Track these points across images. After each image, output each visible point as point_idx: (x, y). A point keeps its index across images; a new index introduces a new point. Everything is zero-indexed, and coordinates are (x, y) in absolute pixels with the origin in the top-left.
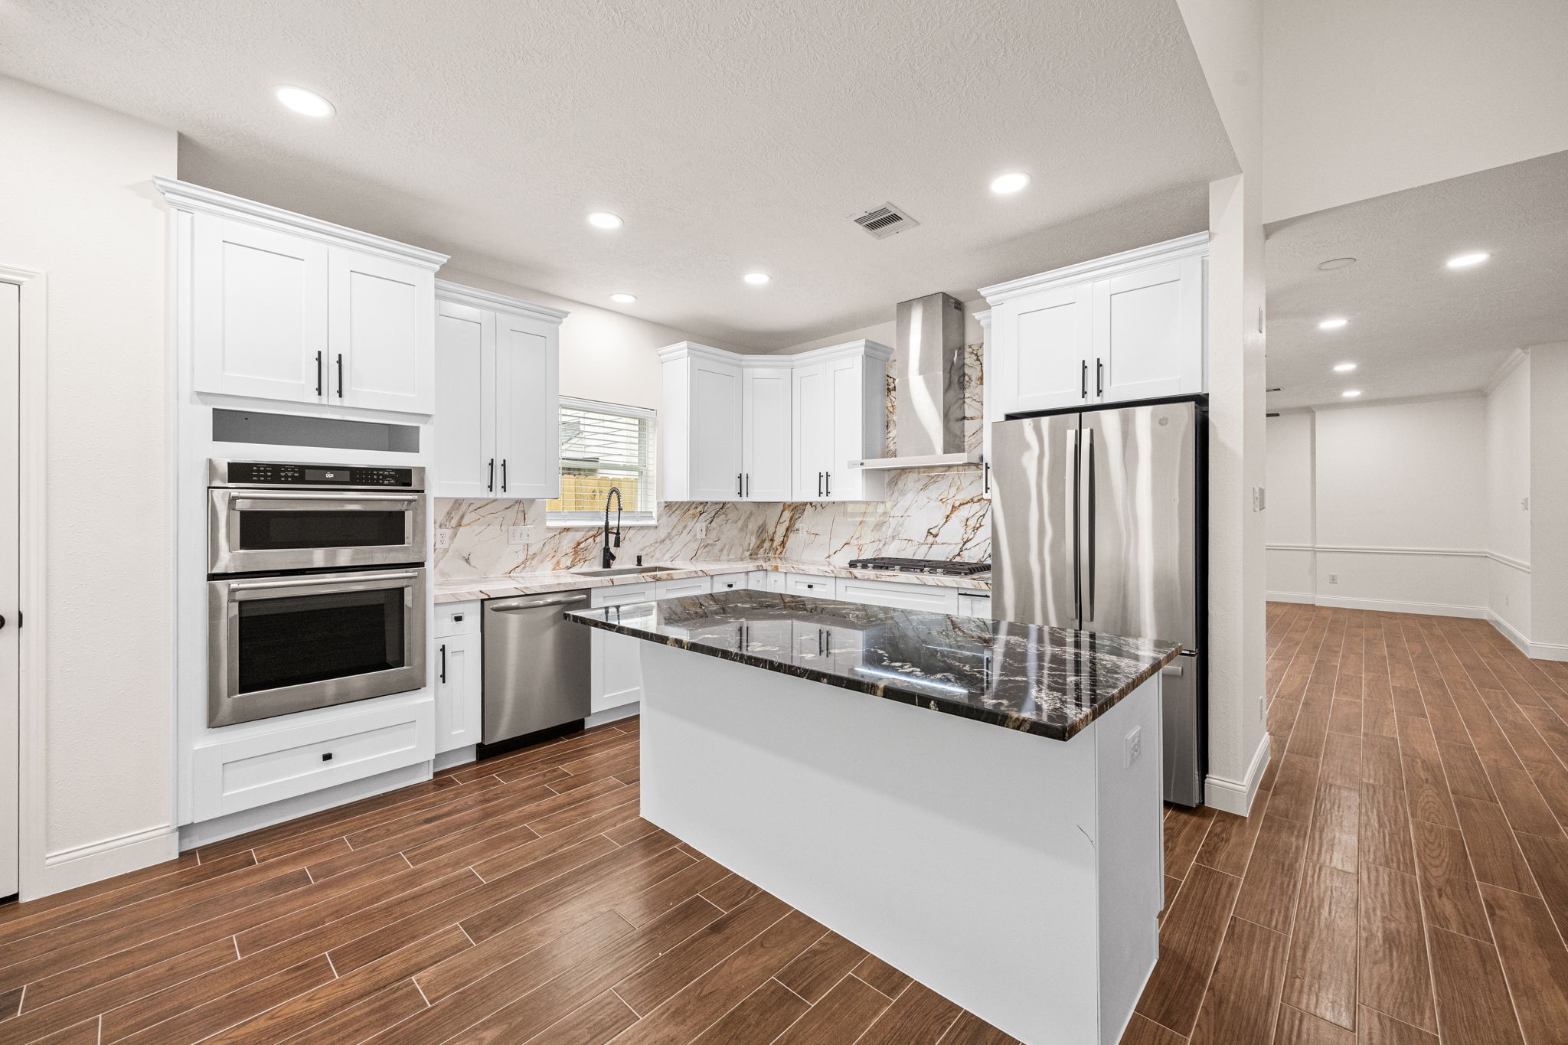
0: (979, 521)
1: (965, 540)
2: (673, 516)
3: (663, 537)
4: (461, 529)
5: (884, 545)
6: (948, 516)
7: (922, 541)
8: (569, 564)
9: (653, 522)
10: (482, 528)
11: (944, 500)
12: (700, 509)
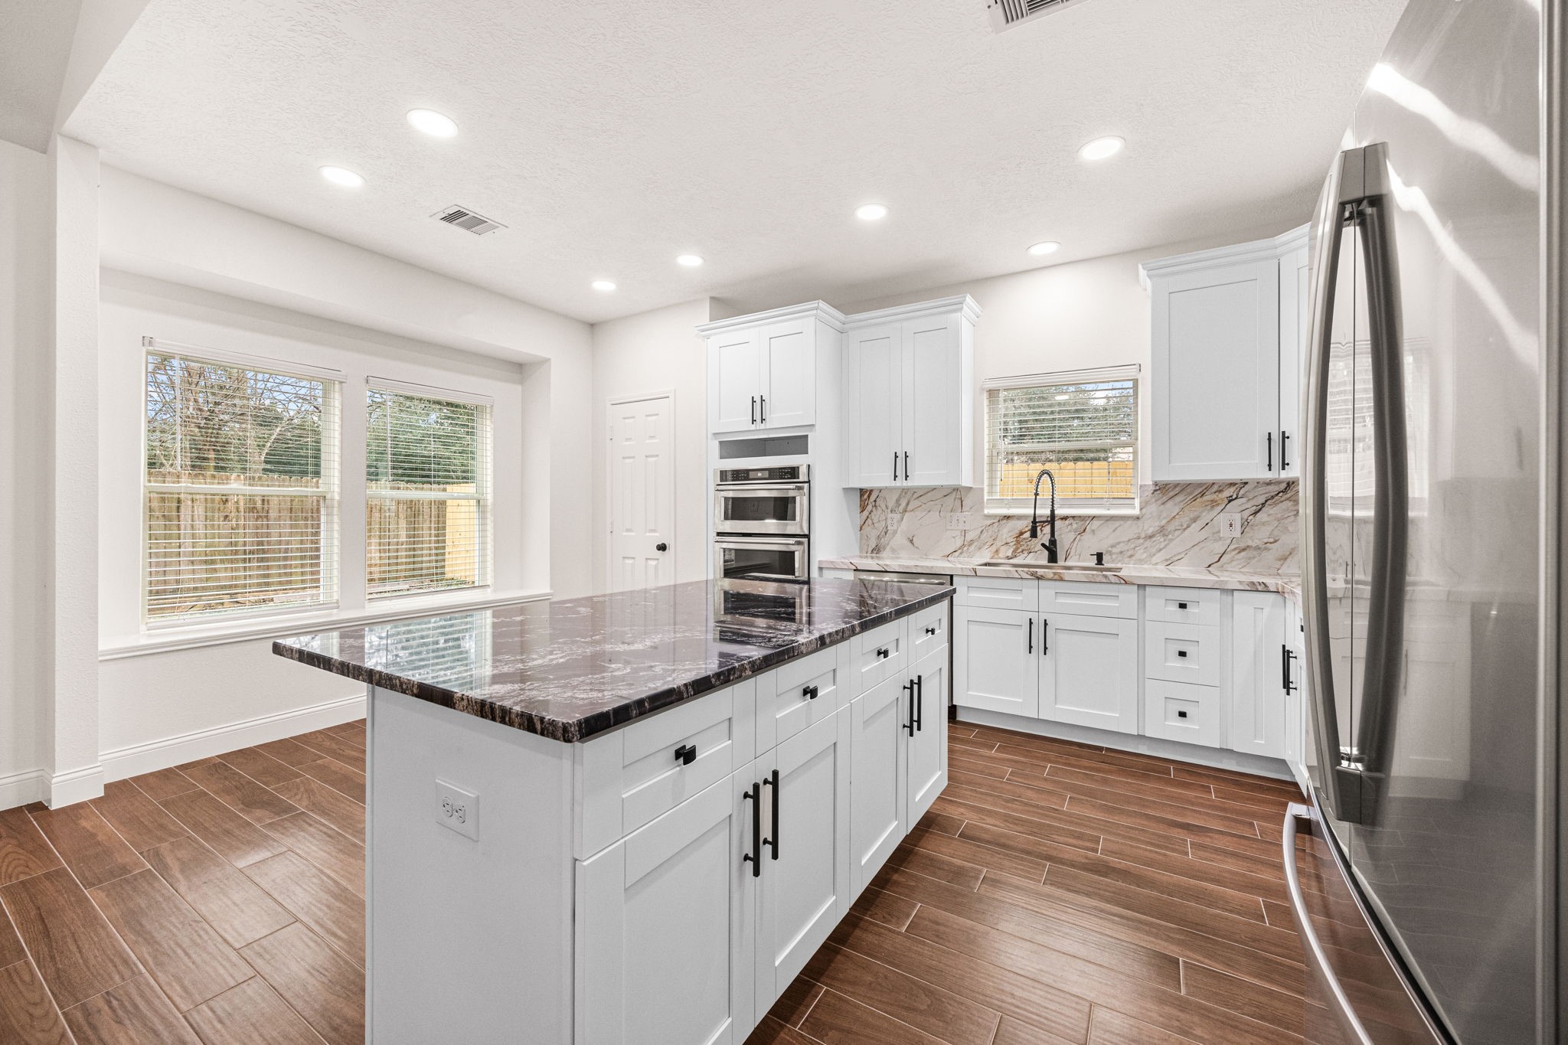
2: (1170, 504)
3: (1150, 531)
4: (907, 514)
8: (1009, 554)
9: (1136, 512)
10: (924, 513)
12: (1227, 493)
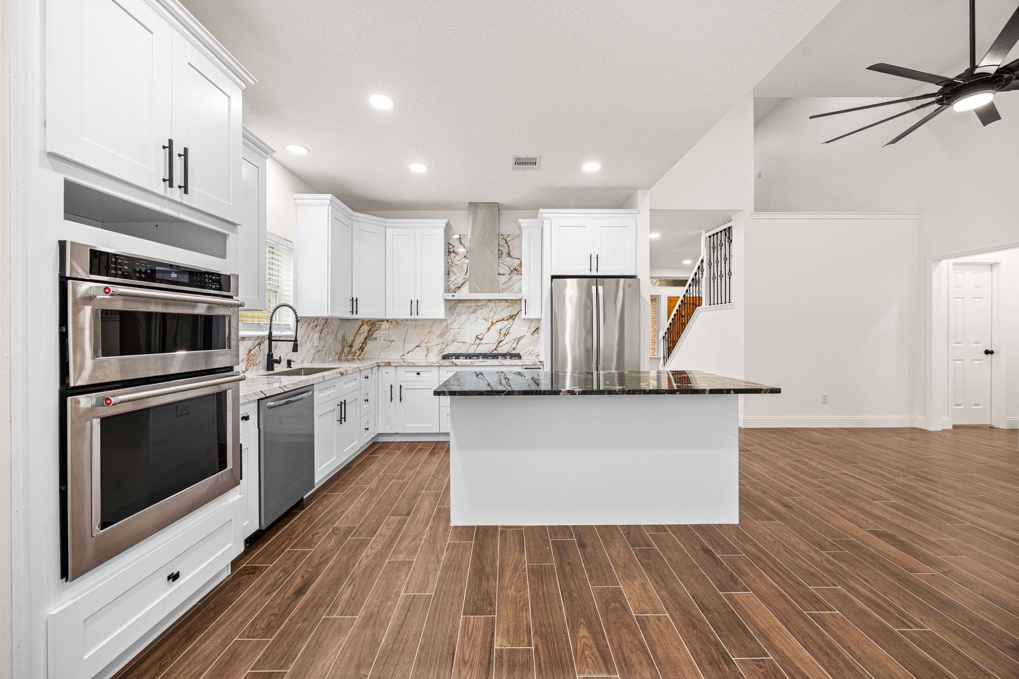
0: (508, 330)
1: (499, 341)
2: (302, 328)
5: (446, 346)
6: (489, 328)
7: (473, 343)
9: (291, 333)
11: (486, 319)
12: (316, 322)
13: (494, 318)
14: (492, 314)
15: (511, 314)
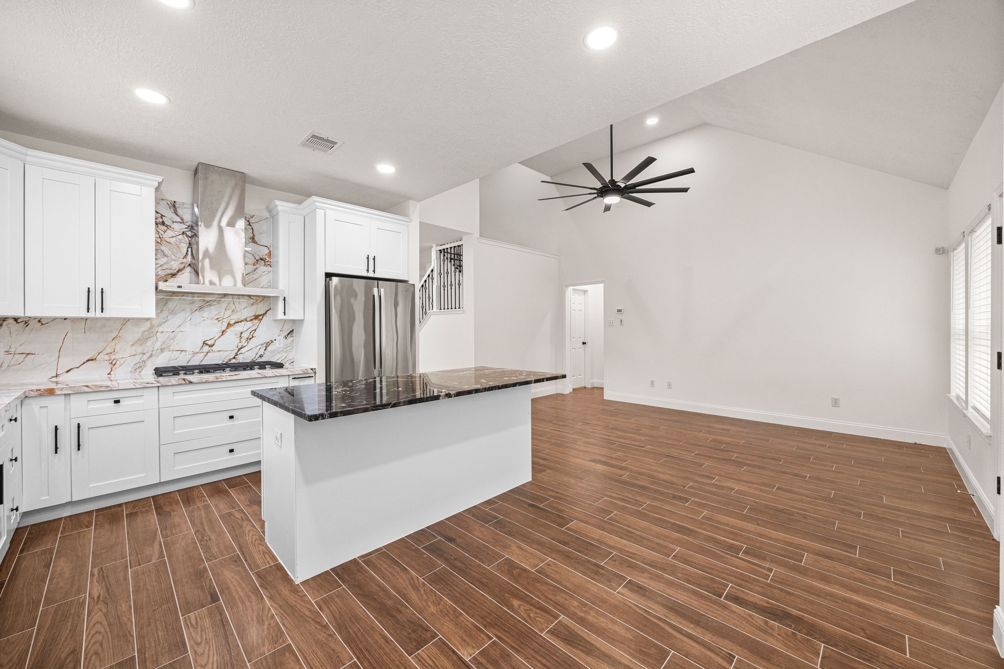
0: (252, 334)
1: (239, 347)
6: (224, 331)
7: (198, 350)
11: (219, 319)
13: (232, 317)
14: (228, 313)
15: (257, 314)
